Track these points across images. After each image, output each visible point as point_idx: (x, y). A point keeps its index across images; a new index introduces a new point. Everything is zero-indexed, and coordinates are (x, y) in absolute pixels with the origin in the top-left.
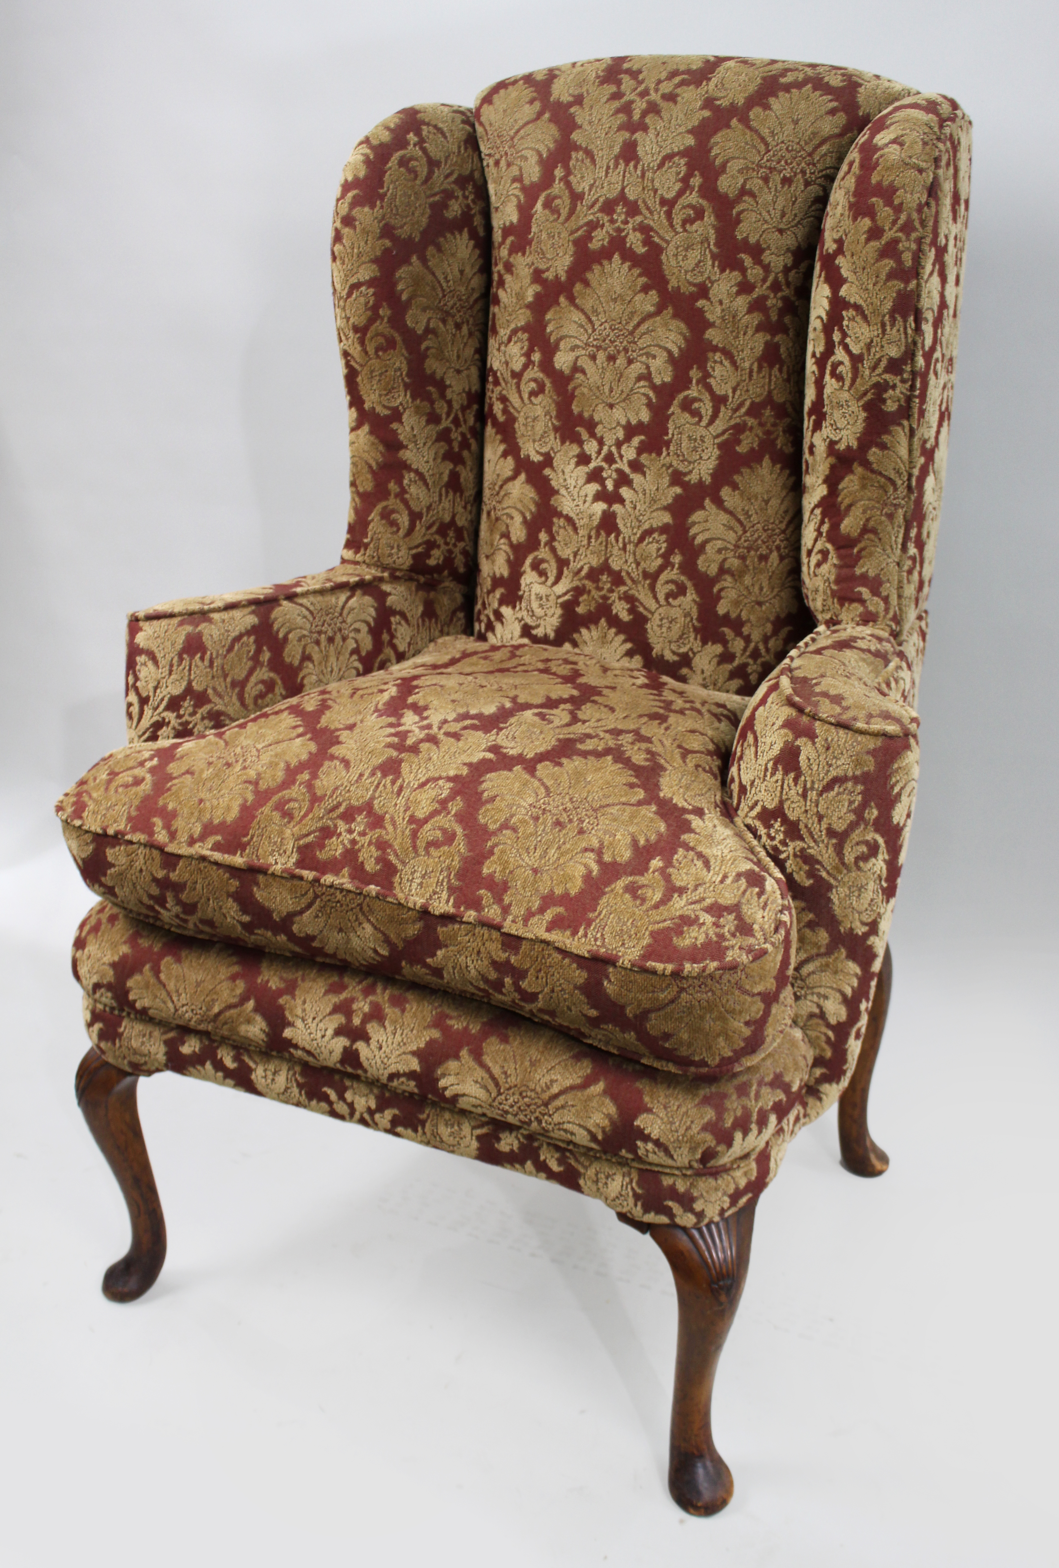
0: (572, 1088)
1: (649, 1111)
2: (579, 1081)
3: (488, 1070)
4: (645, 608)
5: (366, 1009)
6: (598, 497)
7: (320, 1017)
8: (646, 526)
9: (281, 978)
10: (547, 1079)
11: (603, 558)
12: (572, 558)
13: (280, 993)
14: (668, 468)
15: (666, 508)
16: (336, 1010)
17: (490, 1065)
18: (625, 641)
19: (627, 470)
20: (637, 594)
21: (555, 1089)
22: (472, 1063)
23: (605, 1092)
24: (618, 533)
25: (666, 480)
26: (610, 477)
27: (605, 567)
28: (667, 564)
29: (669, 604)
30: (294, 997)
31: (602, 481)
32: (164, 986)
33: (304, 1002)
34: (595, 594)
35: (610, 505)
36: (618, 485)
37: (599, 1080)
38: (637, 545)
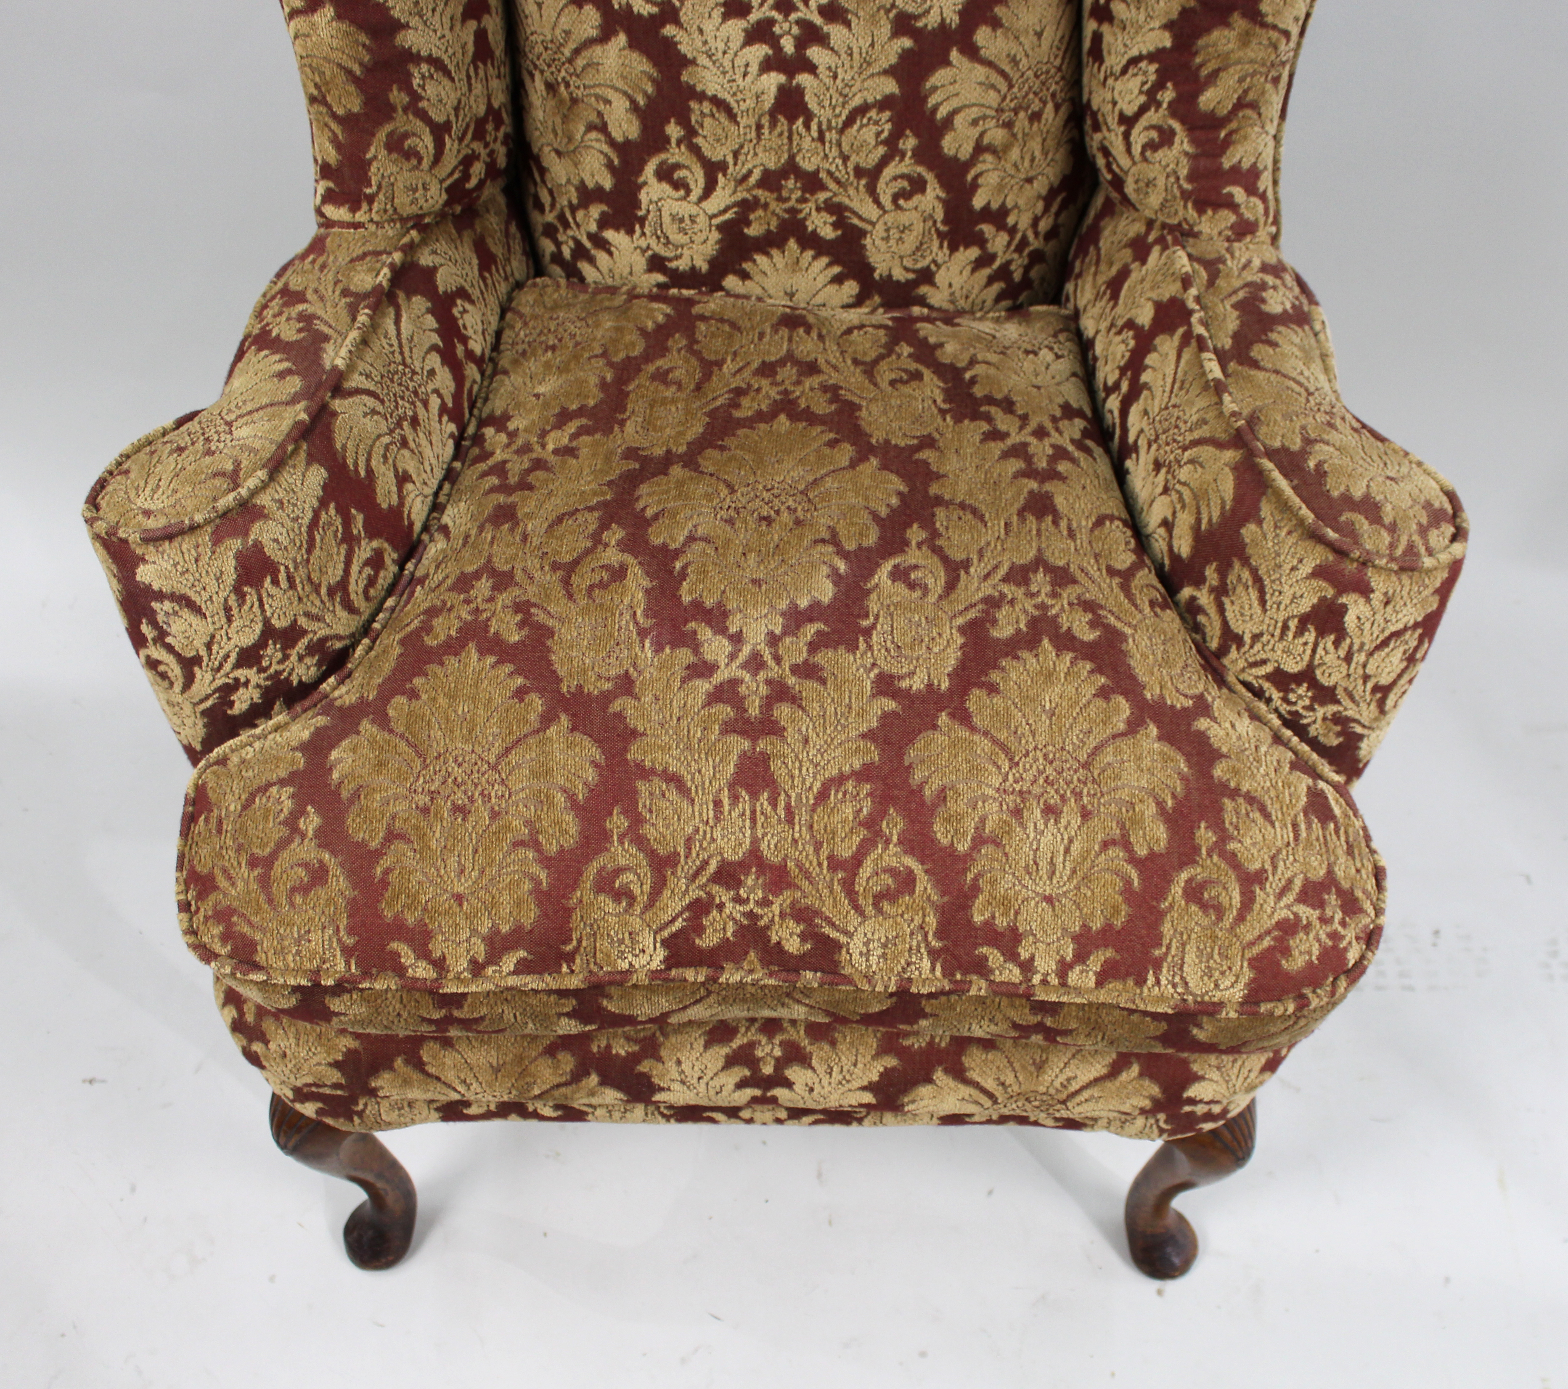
0: (1097, 1081)
1: (1202, 1078)
2: (1104, 1071)
3: (977, 1086)
4: (860, 218)
5: (778, 1052)
6: (767, 66)
7: (710, 1074)
8: (857, 101)
9: (628, 1039)
10: (1062, 1078)
11: (786, 156)
12: (730, 160)
13: (635, 1059)
14: (888, 11)
15: (890, 72)
16: (730, 1062)
17: (979, 1079)
18: (829, 265)
19: (818, 20)
20: (847, 201)
21: (1075, 1086)
22: (952, 1083)
23: (1141, 1075)
24: (809, 117)
25: (886, 29)
26: (789, 32)
27: (791, 168)
28: (893, 151)
29: (898, 207)
30: (659, 1059)
31: (774, 41)
32: (438, 1079)
33: (679, 1062)
34: (777, 208)
35: (791, 75)
36: (801, 44)
37: (1131, 1063)
38: (841, 132)
